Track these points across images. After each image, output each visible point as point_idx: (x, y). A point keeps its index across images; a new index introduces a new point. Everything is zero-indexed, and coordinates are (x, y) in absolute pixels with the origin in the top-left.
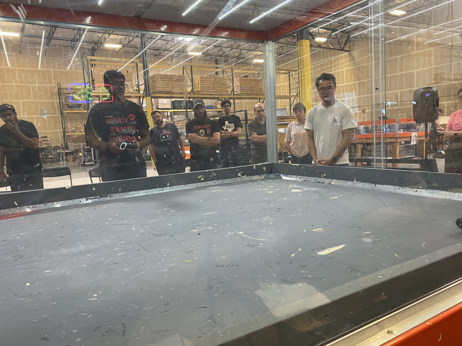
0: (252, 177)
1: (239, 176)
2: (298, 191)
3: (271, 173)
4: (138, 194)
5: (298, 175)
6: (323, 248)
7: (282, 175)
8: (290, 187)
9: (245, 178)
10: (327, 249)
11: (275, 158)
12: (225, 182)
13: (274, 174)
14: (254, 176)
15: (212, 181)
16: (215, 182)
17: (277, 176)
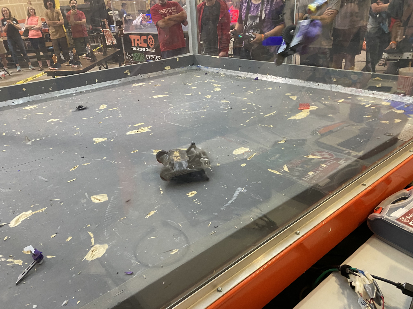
0: (176, 69)
3: (193, 64)
4: (68, 92)
5: (218, 68)
7: (203, 67)
9: (169, 70)
11: (196, 49)
13: (197, 66)
14: (177, 68)
15: (139, 76)
16: (141, 77)
17: (199, 68)
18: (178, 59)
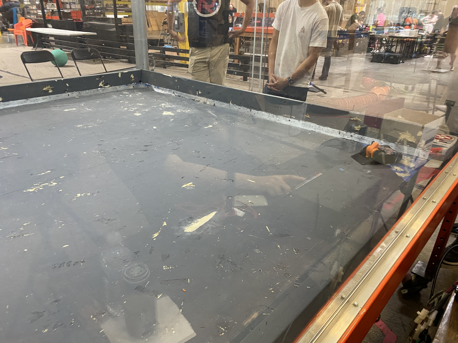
0: (117, 87)
1: (101, 87)
2: (170, 113)
3: (140, 81)
5: (171, 89)
6: (191, 219)
7: (153, 86)
8: (161, 107)
9: (108, 88)
10: (195, 221)
11: (145, 63)
12: (82, 94)
13: (145, 84)
14: (119, 86)
15: (65, 94)
16: (69, 95)
17: (148, 87)
18: (120, 74)
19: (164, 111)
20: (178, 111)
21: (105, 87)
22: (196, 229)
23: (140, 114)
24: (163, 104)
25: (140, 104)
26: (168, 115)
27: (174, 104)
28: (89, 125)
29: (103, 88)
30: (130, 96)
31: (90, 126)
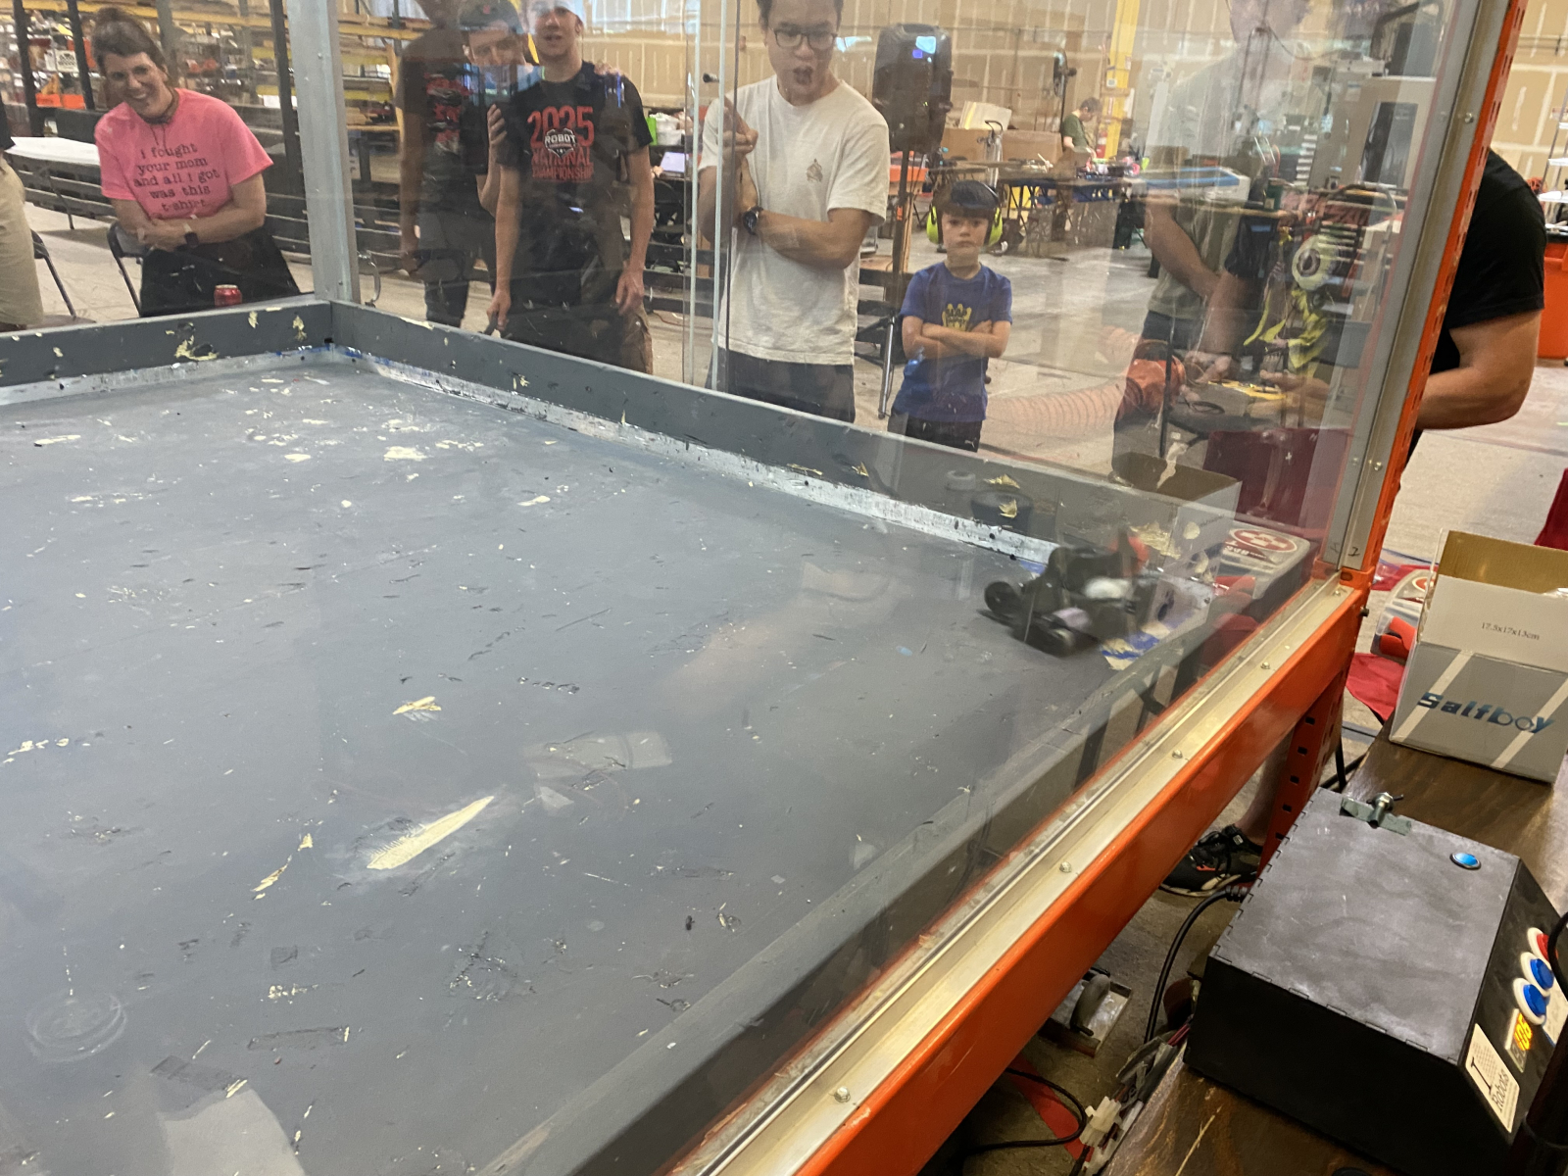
0: (245, 361)
1: (183, 360)
2: (410, 453)
3: (328, 341)
5: (430, 369)
6: (402, 824)
7: (371, 358)
8: (385, 433)
9: (211, 364)
10: (413, 832)
11: (344, 280)
12: (114, 385)
13: (343, 349)
14: (251, 357)
15: (47, 382)
17: (355, 360)
18: (253, 317)
19: (391, 446)
20: (439, 445)
21: (197, 362)
22: (410, 858)
23: (308, 457)
24: (393, 422)
25: (313, 422)
26: (400, 460)
27: (431, 421)
28: (118, 497)
29: (190, 363)
30: (286, 391)
31: (117, 501)
